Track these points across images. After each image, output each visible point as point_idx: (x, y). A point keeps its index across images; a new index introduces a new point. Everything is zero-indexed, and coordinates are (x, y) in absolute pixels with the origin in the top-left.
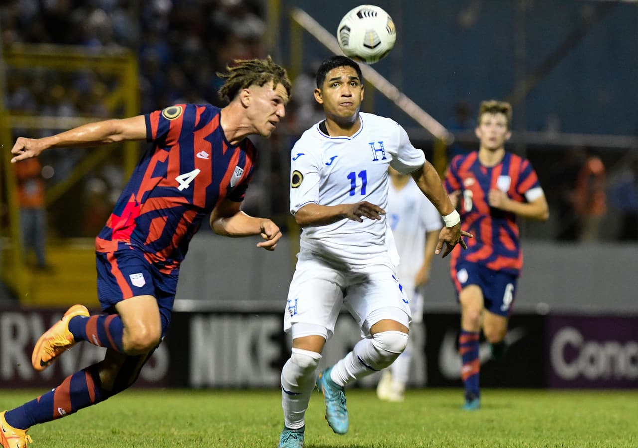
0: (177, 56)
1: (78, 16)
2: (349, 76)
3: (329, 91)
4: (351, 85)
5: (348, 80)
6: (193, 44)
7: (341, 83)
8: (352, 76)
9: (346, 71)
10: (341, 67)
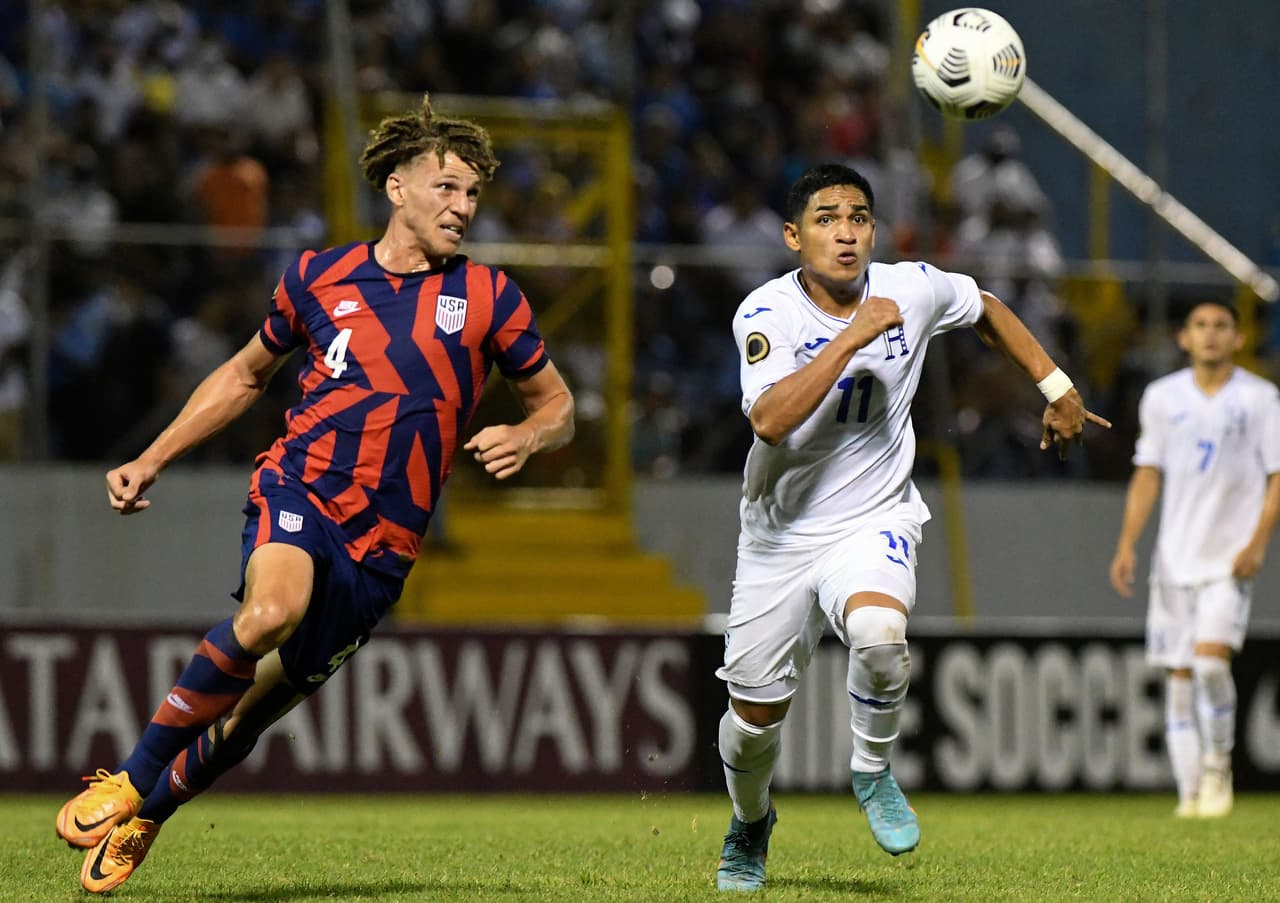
0: (712, 119)
1: (511, 36)
2: (853, 203)
3: (813, 230)
4: (854, 222)
5: (850, 211)
6: (745, 94)
7: (837, 217)
8: (858, 204)
9: (846, 194)
10: (837, 187)
